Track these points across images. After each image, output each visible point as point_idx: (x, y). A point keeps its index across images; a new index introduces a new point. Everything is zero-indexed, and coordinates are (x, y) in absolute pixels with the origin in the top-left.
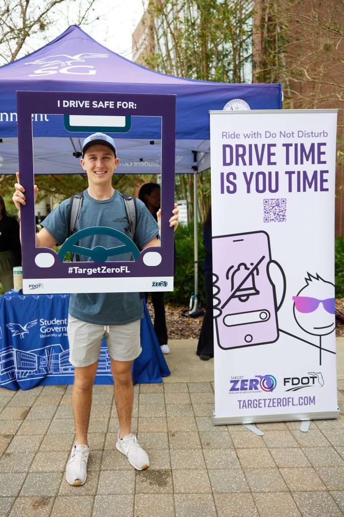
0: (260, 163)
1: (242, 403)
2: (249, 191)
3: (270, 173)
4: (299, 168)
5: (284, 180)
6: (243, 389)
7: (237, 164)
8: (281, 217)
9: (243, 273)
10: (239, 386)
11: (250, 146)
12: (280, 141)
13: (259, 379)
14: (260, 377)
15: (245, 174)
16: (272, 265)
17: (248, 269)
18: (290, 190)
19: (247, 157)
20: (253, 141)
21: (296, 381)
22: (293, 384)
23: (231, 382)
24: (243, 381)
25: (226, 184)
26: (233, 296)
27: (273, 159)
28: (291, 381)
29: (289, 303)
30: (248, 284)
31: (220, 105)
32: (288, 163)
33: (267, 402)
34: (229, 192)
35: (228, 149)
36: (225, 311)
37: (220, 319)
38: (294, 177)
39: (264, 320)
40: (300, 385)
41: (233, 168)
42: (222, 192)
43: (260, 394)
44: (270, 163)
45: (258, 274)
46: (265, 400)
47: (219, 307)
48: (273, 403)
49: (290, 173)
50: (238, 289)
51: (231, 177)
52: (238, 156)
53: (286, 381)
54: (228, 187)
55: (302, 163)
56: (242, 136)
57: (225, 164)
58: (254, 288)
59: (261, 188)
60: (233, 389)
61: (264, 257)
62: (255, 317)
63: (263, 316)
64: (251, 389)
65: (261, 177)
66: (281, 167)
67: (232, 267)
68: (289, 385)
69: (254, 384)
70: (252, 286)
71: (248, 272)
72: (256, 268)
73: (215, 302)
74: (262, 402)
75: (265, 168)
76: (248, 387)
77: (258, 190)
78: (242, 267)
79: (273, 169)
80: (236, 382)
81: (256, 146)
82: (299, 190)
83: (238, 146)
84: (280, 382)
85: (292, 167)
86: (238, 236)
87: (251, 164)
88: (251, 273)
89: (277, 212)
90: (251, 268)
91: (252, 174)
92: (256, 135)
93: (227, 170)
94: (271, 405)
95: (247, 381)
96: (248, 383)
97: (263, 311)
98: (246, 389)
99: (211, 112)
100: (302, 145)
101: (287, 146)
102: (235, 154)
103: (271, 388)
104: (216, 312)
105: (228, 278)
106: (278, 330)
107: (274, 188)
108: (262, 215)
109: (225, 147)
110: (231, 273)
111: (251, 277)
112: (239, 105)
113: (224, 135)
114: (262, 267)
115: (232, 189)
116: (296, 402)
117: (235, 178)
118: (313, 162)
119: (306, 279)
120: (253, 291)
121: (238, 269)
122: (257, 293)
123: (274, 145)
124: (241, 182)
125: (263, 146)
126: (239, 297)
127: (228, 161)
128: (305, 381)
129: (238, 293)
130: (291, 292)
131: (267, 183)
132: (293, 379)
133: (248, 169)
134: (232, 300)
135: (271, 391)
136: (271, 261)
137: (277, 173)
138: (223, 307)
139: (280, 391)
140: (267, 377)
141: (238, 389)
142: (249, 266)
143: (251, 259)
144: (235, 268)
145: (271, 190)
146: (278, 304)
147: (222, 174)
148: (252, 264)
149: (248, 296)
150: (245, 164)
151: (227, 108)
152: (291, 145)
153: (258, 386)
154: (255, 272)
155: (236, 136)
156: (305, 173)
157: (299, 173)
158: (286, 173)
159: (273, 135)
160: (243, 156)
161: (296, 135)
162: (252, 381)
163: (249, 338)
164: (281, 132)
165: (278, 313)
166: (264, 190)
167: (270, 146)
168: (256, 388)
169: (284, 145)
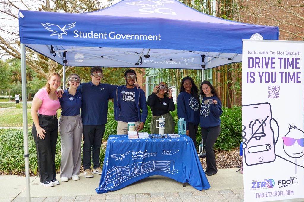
0: (267, 67)
1: (258, 194)
2: (261, 82)
3: (272, 73)
4: (286, 70)
5: (279, 76)
6: (258, 187)
7: (256, 68)
8: (277, 96)
9: (258, 125)
10: (256, 185)
11: (262, 58)
12: (277, 56)
13: (266, 182)
14: (266, 180)
15: (259, 73)
16: (272, 120)
17: (260, 123)
18: (282, 82)
19: (260, 64)
20: (264, 56)
21: (284, 182)
22: (283, 184)
23: (252, 183)
24: (258, 183)
25: (250, 78)
26: (253, 137)
27: (273, 65)
28: (281, 182)
29: (280, 141)
30: (260, 131)
31: (248, 36)
32: (281, 68)
33: (270, 194)
34: (251, 82)
35: (251, 60)
36: (249, 145)
37: (246, 150)
38: (284, 75)
39: (268, 150)
40: (286, 184)
41: (253, 70)
42: (248, 82)
43: (267, 190)
44: (272, 68)
45: (265, 125)
46: (269, 193)
47: (246, 143)
48: (273, 194)
49: (282, 73)
50: (255, 133)
51: (252, 74)
52: (256, 63)
53: (279, 182)
54: (251, 80)
55: (288, 68)
56: (258, 53)
57: (249, 67)
58: (263, 133)
59: (267, 80)
60: (253, 187)
61: (268, 117)
62: (264, 148)
63: (268, 147)
64: (262, 187)
65: (267, 74)
66: (278, 70)
67: (252, 121)
68: (281, 185)
70: (262, 132)
71: (260, 124)
72: (264, 122)
73: (244, 140)
74: (268, 194)
75: (269, 70)
76: (261, 186)
77: (266, 82)
78: (257, 122)
79: (273, 71)
80: (254, 183)
81: (265, 58)
82: (286, 82)
83: (256, 58)
84: (277, 183)
85: (283, 70)
86: (255, 105)
87: (262, 68)
88: (262, 125)
89: (275, 93)
90: (262, 122)
91: (263, 73)
92: (266, 53)
93: (250, 70)
94: (272, 195)
95: (260, 182)
96: (261, 184)
97: (268, 145)
98: (260, 187)
99: (243, 40)
100: (288, 59)
101: (281, 59)
103: (272, 186)
104: (244, 146)
105: (250, 127)
106: (275, 155)
107: (273, 80)
108: (268, 94)
109: (249, 58)
110: (252, 124)
111: (262, 127)
113: (249, 52)
114: (267, 122)
115: (252, 80)
116: (284, 193)
117: (254, 75)
118: (293, 68)
119: (289, 128)
120: (263, 134)
121: (255, 123)
122: (265, 135)
123: (274, 58)
124: (257, 77)
125: (269, 58)
127: (251, 66)
128: (289, 182)
129: (255, 136)
130: (282, 135)
131: (270, 78)
132: (283, 181)
133: (261, 70)
134: (252, 139)
135: (272, 187)
136: (272, 119)
137: (275, 73)
138: (247, 143)
139: (277, 187)
140: (270, 180)
141: (255, 187)
142: (261, 121)
143: (262, 118)
144: (254, 122)
145: (272, 82)
146: (275, 142)
147: (248, 73)
148: (262, 120)
149: (260, 137)
150: (259, 68)
151: (252, 38)
152: (282, 58)
153: (266, 185)
154: (264, 124)
155: (255, 53)
156: (289, 73)
157: (286, 73)
158: (280, 73)
159: (274, 53)
160: (258, 63)
161: (285, 53)
162: (262, 182)
163: (261, 160)
164: (278, 52)
165: (275, 146)
166: (269, 82)
167: (272, 59)
168: (265, 187)
169: (279, 58)
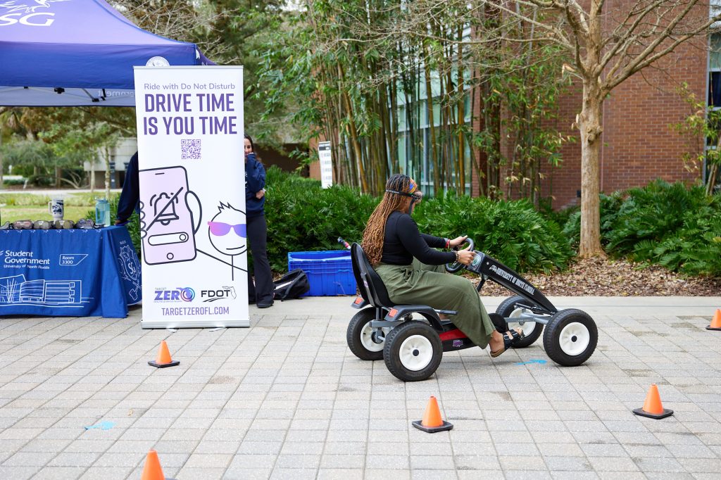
0: (177, 109)
1: (165, 310)
2: (168, 133)
3: (186, 118)
4: (211, 114)
5: (198, 124)
6: (166, 298)
7: (158, 110)
8: (196, 155)
9: (164, 201)
10: (162, 296)
11: (169, 95)
12: (194, 92)
13: (180, 291)
14: (180, 289)
15: (164, 119)
16: (189, 194)
17: (169, 198)
18: (204, 133)
19: (166, 105)
20: (171, 92)
21: (212, 294)
22: (209, 296)
23: (156, 292)
24: (166, 292)
25: (149, 127)
26: (156, 220)
27: (188, 107)
28: (207, 293)
29: (204, 228)
30: (169, 210)
31: (143, 61)
32: (201, 110)
33: (187, 310)
34: (151, 133)
35: (150, 98)
36: (150, 233)
37: (145, 240)
38: (207, 122)
39: (183, 241)
40: (216, 296)
41: (154, 114)
42: (146, 133)
43: (181, 304)
44: (186, 110)
45: (177, 202)
46: (185, 308)
47: (145, 229)
48: (193, 311)
49: (203, 119)
50: (161, 215)
51: (153, 121)
52: (158, 103)
53: (203, 293)
54: (150, 130)
55: (213, 110)
56: (161, 88)
57: (147, 110)
58: (174, 214)
59: (179, 130)
60: (157, 298)
61: (182, 188)
62: (176, 238)
63: (183, 237)
64: (173, 299)
65: (178, 121)
66: (196, 113)
67: (155, 196)
68: (206, 297)
69: (175, 295)
70: (172, 212)
71: (169, 200)
72: (176, 197)
73: (142, 225)
74: (183, 310)
75: (182, 113)
76: (170, 297)
77: (176, 132)
78: (164, 196)
79: (189, 115)
80: (160, 293)
81: (174, 95)
82: (211, 133)
83: (158, 96)
84: (198, 294)
85: (205, 113)
86: (159, 170)
87: (169, 110)
88: (172, 201)
89: (193, 151)
90: (172, 197)
91: (171, 118)
92: (174, 86)
93: (149, 115)
94: (190, 313)
95: (169, 292)
96: (171, 294)
97: (182, 233)
98: (169, 299)
99: (135, 67)
100: (213, 95)
101: (201, 96)
102: (156, 102)
103: (190, 299)
104: (143, 234)
105: (151, 205)
106: (196, 250)
107: (189, 130)
108: (180, 153)
109: (147, 96)
110: (154, 201)
111: (171, 204)
112: (160, 62)
113: (146, 86)
114: (181, 196)
115: (153, 130)
116: (212, 311)
117: (156, 122)
118: (223, 110)
119: (219, 207)
120: (173, 217)
121: (160, 198)
122: (177, 218)
123: (190, 95)
124: (161, 126)
125: (180, 95)
126: (161, 221)
127: (150, 108)
128: (220, 293)
129: (160, 218)
130: (206, 219)
131: (184, 127)
132: (209, 291)
133: (167, 115)
134: (156, 223)
135: (191, 301)
136: (189, 191)
137: (192, 118)
138: (148, 229)
139: (198, 301)
140: (187, 290)
141: (161, 299)
142: (169, 195)
143: (171, 189)
144: (158, 197)
145: (187, 132)
146: (195, 228)
147: (145, 119)
148: (172, 194)
149: (169, 220)
150: (164, 110)
151: (149, 63)
152: (204, 95)
153: (179, 297)
154: (175, 200)
155: (156, 87)
156: (216, 118)
157: (211, 118)
158: (200, 118)
159: (188, 87)
160: (162, 104)
161: (208, 87)
162: (174, 292)
163: (170, 256)
164: (195, 85)
165: (195, 235)
166: (181, 132)
167: (185, 96)
168: (177, 299)
169: (197, 95)
